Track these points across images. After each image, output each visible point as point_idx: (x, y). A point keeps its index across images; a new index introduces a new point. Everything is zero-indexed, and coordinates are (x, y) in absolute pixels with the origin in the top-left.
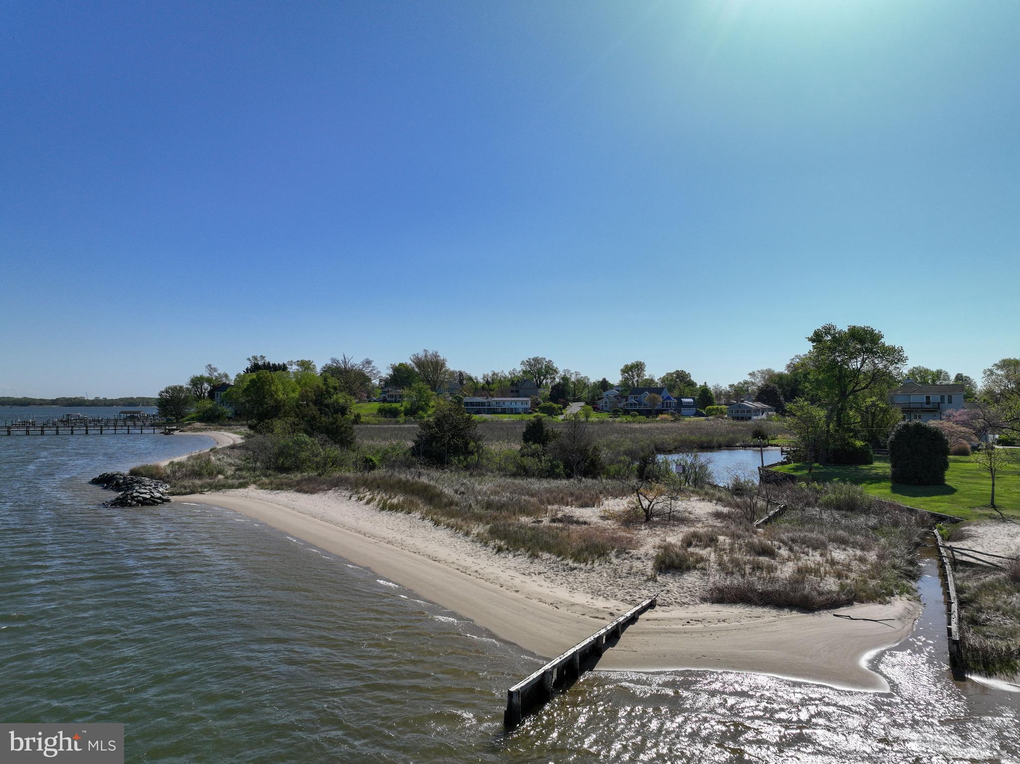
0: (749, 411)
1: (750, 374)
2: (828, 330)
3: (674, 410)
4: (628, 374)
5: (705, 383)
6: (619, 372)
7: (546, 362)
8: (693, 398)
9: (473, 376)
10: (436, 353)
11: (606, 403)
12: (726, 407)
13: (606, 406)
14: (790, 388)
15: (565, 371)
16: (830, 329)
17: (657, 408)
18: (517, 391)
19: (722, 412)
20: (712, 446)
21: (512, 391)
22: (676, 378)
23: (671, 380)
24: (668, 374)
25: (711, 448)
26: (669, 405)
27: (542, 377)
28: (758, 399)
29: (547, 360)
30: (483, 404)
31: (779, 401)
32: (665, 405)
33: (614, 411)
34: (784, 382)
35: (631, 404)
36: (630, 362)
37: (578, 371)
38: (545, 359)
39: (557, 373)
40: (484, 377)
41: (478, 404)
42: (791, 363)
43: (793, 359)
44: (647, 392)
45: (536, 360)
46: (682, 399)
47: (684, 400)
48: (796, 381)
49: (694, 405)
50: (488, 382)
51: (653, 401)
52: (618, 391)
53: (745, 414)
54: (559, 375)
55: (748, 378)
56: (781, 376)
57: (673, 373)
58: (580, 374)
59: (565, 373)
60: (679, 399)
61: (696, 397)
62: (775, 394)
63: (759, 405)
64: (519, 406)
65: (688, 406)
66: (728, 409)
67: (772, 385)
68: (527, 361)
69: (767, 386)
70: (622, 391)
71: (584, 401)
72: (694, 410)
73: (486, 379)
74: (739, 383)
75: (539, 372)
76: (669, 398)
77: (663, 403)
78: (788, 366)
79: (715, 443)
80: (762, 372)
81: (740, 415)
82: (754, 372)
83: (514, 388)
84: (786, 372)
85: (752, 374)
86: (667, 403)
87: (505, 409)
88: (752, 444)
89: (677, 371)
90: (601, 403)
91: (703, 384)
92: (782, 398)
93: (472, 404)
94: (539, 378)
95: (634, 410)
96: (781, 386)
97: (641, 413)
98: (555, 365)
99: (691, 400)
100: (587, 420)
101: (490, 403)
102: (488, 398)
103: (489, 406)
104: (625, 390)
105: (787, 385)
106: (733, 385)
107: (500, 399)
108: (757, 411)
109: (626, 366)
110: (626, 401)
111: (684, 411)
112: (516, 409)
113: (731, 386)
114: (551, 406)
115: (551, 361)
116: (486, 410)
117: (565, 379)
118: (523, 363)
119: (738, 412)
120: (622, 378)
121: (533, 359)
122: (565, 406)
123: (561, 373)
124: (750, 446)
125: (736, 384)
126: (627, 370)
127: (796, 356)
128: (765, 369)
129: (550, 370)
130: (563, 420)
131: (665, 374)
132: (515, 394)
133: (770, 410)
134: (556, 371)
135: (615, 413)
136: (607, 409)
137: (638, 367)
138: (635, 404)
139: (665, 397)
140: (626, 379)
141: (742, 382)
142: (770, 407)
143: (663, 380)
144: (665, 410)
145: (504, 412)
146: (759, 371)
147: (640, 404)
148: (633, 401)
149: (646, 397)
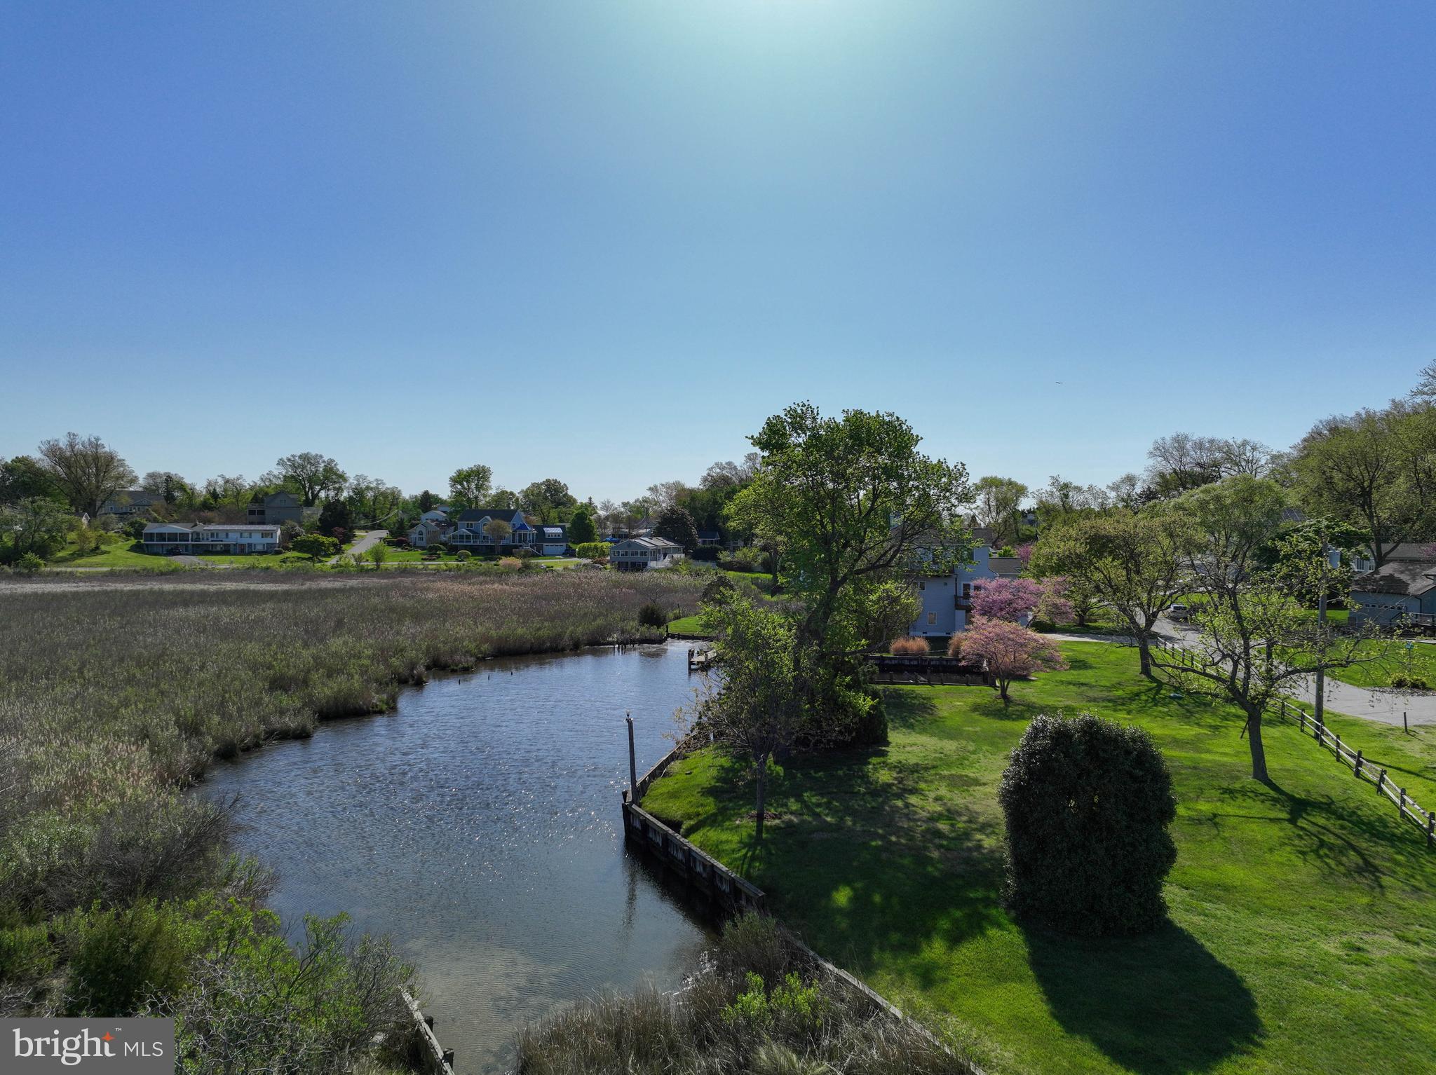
0: (644, 554)
1: (650, 489)
2: (798, 419)
3: (531, 546)
4: (461, 484)
5: (590, 498)
6: (448, 481)
7: (324, 462)
8: (563, 528)
9: (188, 481)
10: (97, 439)
11: (420, 533)
12: (610, 544)
13: (421, 539)
14: (706, 514)
15: (358, 477)
16: (802, 417)
17: (503, 543)
18: (262, 513)
19: (603, 554)
20: (560, 648)
21: (252, 513)
22: (546, 491)
23: (539, 494)
24: (533, 485)
25: (559, 651)
26: (523, 539)
27: (318, 488)
28: (659, 533)
29: (326, 459)
30: (184, 536)
31: (690, 535)
32: (517, 538)
33: (431, 549)
34: (698, 505)
35: (461, 537)
36: (466, 466)
37: (379, 478)
38: (321, 457)
39: (345, 480)
40: (209, 484)
41: (173, 536)
42: (709, 475)
43: (712, 468)
44: (488, 517)
45: (306, 458)
46: (545, 529)
47: (548, 530)
48: (715, 502)
49: (565, 537)
50: (214, 495)
51: (496, 531)
52: (444, 512)
53: (638, 559)
54: (347, 485)
55: (648, 494)
56: (692, 493)
57: (542, 484)
58: (384, 484)
59: (358, 480)
60: (540, 529)
61: (568, 525)
62: (685, 524)
63: (660, 542)
64: (257, 540)
65: (554, 540)
66: (612, 548)
67: (679, 509)
68: (289, 460)
69: (672, 511)
70: (451, 513)
71: (387, 528)
72: (562, 547)
73: (212, 489)
74: (637, 500)
75: (312, 480)
76: (523, 527)
77: (514, 535)
78: (705, 480)
79: (566, 640)
80: (668, 487)
81: (630, 559)
82: (656, 486)
83: (256, 507)
84: (701, 487)
85: (653, 489)
86: (520, 535)
87: (229, 545)
88: (638, 636)
89: (548, 481)
90: (413, 535)
91: (585, 501)
92: (694, 531)
93: (161, 536)
94: (311, 488)
95: (465, 547)
96: (693, 510)
97: (475, 551)
98: (341, 468)
99: (559, 530)
100: (378, 566)
101: (198, 534)
102: (196, 525)
103: (198, 539)
104: (457, 512)
105: (702, 509)
106: (628, 503)
107: (220, 527)
108: (658, 553)
109: (460, 472)
110: (455, 530)
111: (547, 547)
112: (250, 545)
113: (625, 505)
114: (316, 540)
115: (332, 461)
116: (190, 547)
117: (359, 492)
118: (281, 462)
119: (626, 554)
120: (452, 492)
121: (300, 457)
122: (347, 538)
123: (352, 481)
124: (633, 642)
125: (632, 501)
126: (461, 478)
127: (716, 464)
128: (671, 481)
129: (331, 475)
130: (333, 567)
131: (529, 485)
132: (255, 518)
133: (676, 550)
134: (342, 477)
135: (432, 553)
136: (423, 543)
137: (479, 475)
138: (468, 537)
139: (518, 525)
140: (459, 494)
141: (641, 499)
142: (676, 545)
143: (526, 494)
144: (516, 547)
145: (226, 551)
146: (663, 485)
147: (476, 535)
148: (464, 531)
149: (486, 525)
